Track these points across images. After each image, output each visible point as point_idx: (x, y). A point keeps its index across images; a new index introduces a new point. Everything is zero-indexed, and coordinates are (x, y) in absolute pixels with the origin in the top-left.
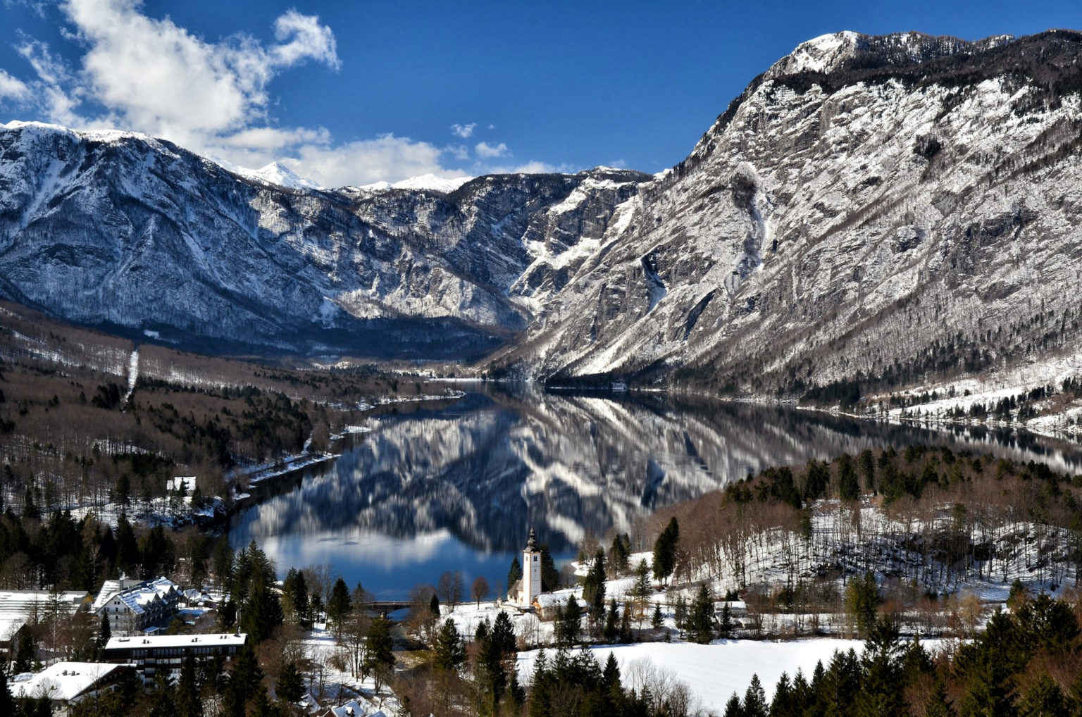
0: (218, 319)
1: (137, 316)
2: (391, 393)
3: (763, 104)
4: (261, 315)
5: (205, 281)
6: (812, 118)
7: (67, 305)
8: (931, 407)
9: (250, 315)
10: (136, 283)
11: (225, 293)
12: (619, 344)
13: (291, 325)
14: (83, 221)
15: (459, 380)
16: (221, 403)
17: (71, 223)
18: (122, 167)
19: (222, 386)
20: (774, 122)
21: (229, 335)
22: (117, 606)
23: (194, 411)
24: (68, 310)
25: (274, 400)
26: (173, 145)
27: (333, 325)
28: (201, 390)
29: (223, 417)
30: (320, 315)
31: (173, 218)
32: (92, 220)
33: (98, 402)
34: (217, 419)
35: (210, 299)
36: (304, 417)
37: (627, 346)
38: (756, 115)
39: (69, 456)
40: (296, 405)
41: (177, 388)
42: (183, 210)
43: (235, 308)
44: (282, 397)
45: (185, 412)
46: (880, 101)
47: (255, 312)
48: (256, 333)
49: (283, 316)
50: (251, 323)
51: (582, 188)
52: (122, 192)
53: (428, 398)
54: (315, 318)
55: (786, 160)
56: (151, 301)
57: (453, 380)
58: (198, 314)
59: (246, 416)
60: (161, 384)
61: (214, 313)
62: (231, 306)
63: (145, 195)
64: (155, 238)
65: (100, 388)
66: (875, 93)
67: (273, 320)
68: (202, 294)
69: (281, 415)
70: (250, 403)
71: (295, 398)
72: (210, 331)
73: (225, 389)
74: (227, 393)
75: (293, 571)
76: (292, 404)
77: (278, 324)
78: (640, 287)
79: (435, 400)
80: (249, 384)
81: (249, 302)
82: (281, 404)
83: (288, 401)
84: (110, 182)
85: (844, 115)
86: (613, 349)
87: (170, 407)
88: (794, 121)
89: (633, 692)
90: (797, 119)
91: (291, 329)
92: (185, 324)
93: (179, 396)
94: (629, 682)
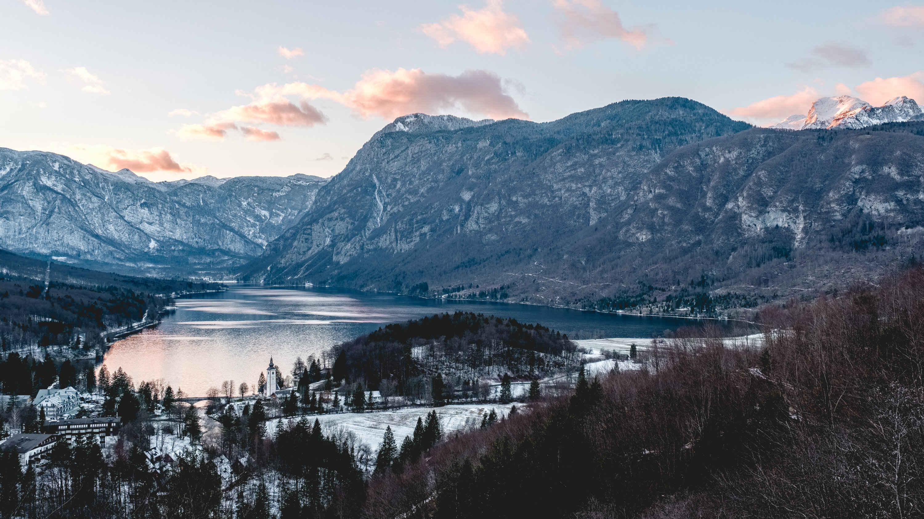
0: (93, 251)
1: (49, 248)
2: (188, 289)
4: (117, 248)
5: (86, 230)
7: (9, 242)
8: (462, 293)
9: (111, 248)
10: (48, 231)
11: (97, 236)
13: (133, 253)
14: (19, 198)
15: (225, 282)
16: (97, 295)
17: (13, 199)
18: (41, 170)
19: (97, 285)
21: (99, 259)
22: (47, 403)
23: (82, 299)
24: (10, 245)
25: (125, 293)
26: (70, 158)
27: (156, 254)
28: (85, 288)
29: (99, 302)
30: (149, 248)
31: (69, 197)
32: (24, 198)
33: (29, 295)
34: (95, 303)
35: (89, 240)
36: (142, 302)
39: (14, 323)
40: (138, 295)
41: (72, 287)
42: (74, 194)
43: (102, 244)
44: (130, 291)
45: (77, 299)
47: (114, 247)
48: (114, 258)
49: (129, 248)
50: (111, 253)
51: (289, 184)
52: (41, 183)
53: (208, 291)
54: (146, 250)
56: (56, 241)
57: (221, 282)
58: (82, 248)
59: (110, 301)
60: (63, 285)
61: (91, 247)
62: (100, 244)
63: (54, 185)
64: (59, 208)
65: (30, 287)
67: (123, 251)
68: (84, 237)
69: (130, 301)
70: (112, 294)
71: (137, 292)
72: (89, 257)
73: (98, 287)
74: (100, 290)
75: (143, 382)
76: (136, 295)
77: (126, 253)
79: (212, 292)
80: (111, 285)
81: (111, 242)
82: (130, 295)
83: (133, 294)
84: (34, 178)
87: (69, 297)
89: (328, 438)
91: (134, 256)
92: (75, 253)
93: (74, 291)
94: (326, 432)
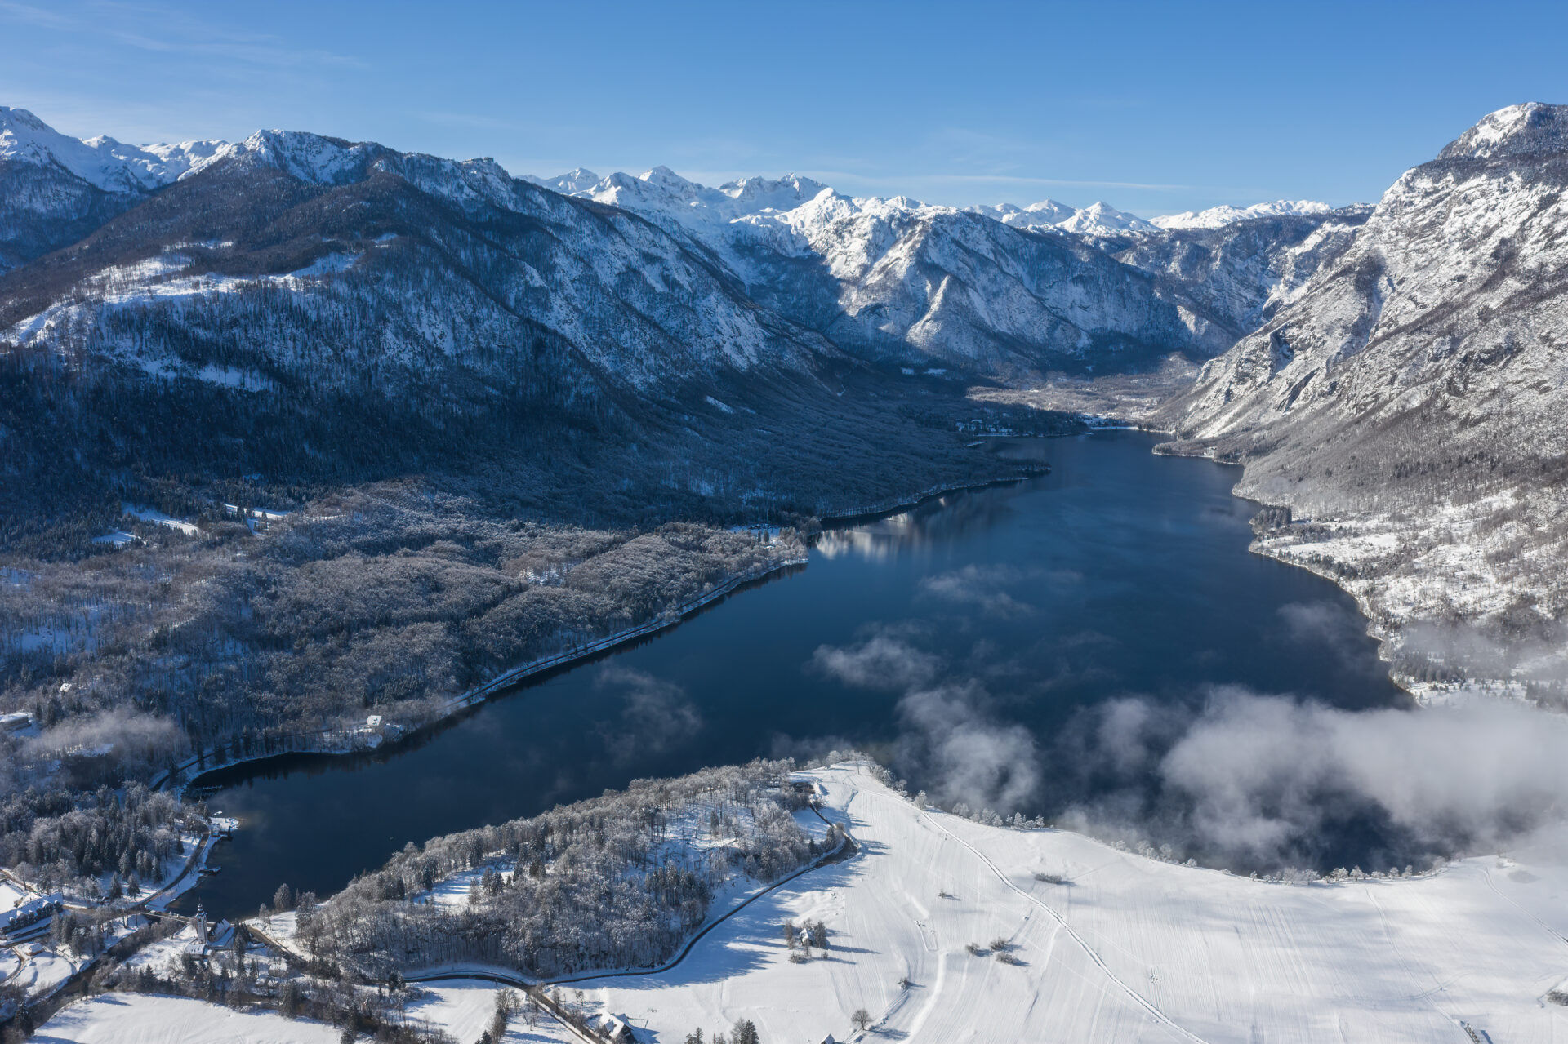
3: (1401, 192)
6: (1439, 207)
12: (1236, 410)
20: (1408, 209)
37: (1238, 415)
38: (1395, 202)
46: (1497, 193)
51: (1319, 231)
55: (1412, 246)
66: (1495, 186)
78: (1265, 360)
85: (1463, 207)
86: (1230, 415)
88: (1423, 211)
90: (1428, 207)
